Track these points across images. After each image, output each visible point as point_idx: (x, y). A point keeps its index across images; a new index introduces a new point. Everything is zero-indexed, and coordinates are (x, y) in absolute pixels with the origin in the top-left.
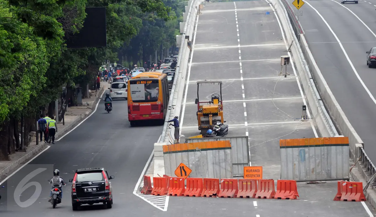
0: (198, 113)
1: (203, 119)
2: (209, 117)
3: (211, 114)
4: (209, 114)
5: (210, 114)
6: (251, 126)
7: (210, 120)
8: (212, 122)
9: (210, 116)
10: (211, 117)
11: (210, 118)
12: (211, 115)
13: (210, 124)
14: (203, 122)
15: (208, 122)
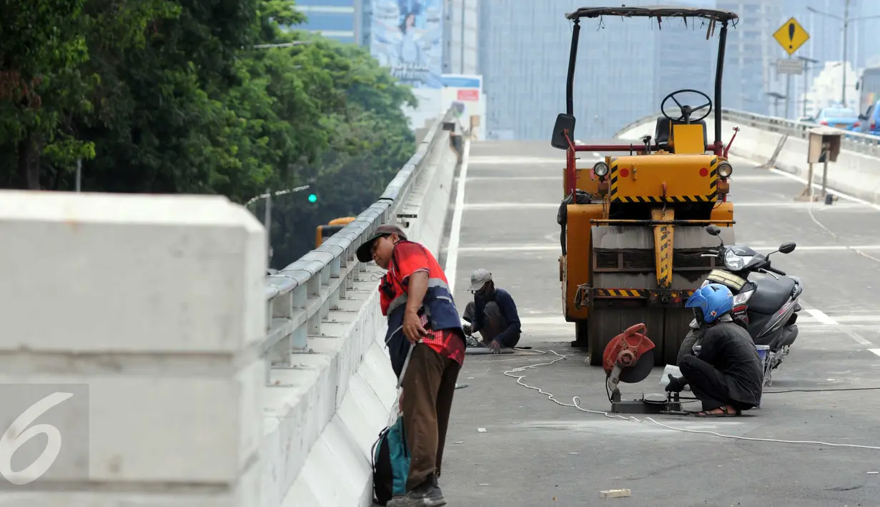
0: (572, 208)
1: (607, 238)
2: (650, 227)
3: (669, 206)
4: (654, 205)
5: (663, 205)
7: (659, 243)
8: (669, 261)
9: (656, 216)
10: (670, 229)
11: (658, 232)
12: (669, 216)
13: (661, 276)
14: (608, 258)
15: (644, 260)
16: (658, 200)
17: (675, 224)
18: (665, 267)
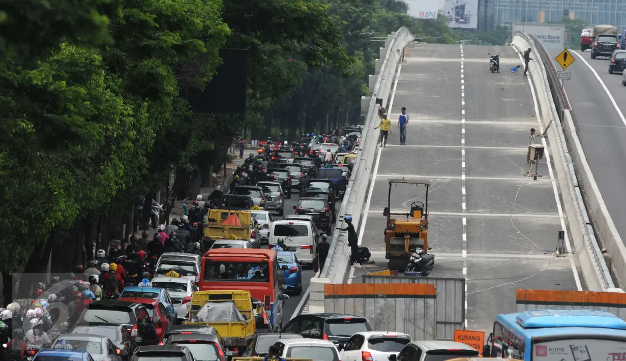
0: (388, 231)
1: (394, 242)
2: (404, 239)
4: (405, 234)
5: (408, 234)
6: (472, 259)
7: (406, 243)
8: (408, 247)
9: (405, 237)
10: (409, 240)
11: (406, 241)
12: (409, 237)
13: (406, 251)
14: (394, 247)
15: (402, 247)
16: (406, 232)
17: (410, 239)
18: (407, 249)
